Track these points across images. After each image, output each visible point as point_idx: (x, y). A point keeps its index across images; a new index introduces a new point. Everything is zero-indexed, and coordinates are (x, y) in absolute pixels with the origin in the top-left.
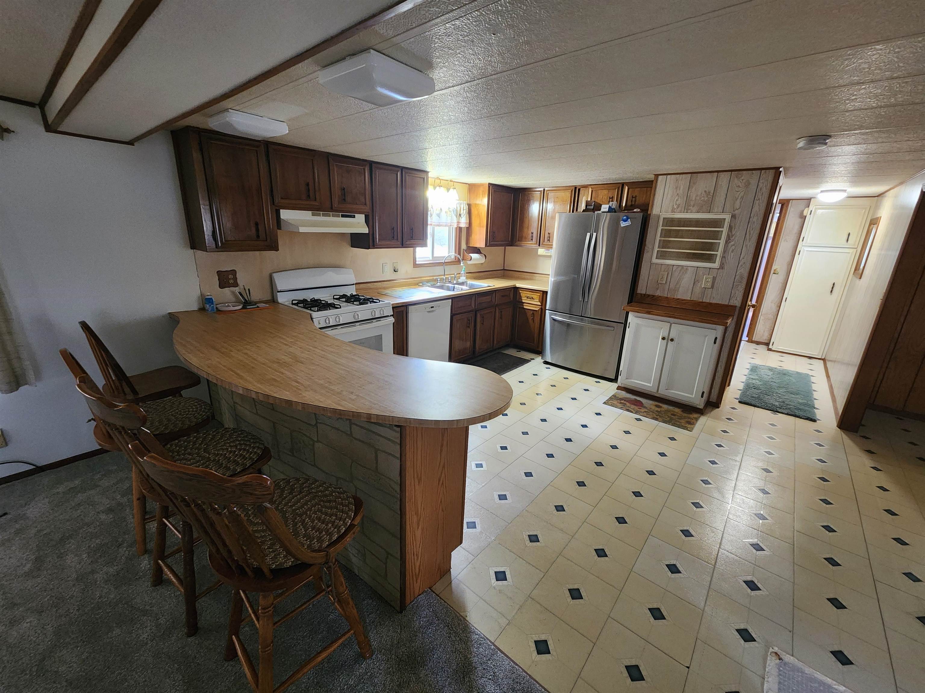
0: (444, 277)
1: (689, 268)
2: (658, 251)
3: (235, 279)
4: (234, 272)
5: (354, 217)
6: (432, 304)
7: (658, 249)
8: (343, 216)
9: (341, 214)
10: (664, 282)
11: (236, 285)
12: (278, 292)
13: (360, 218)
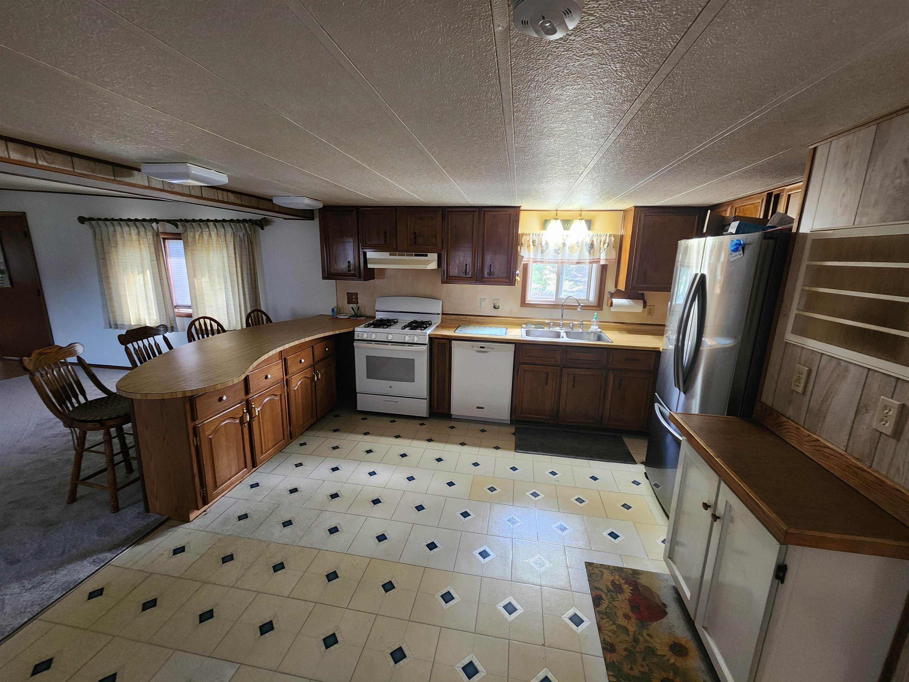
0: (561, 322)
1: (852, 367)
2: (796, 315)
3: (357, 299)
4: (356, 294)
5: (427, 256)
6: (483, 344)
7: (798, 312)
8: (416, 255)
9: (414, 253)
10: (800, 390)
11: (357, 303)
12: (377, 311)
13: (433, 257)
